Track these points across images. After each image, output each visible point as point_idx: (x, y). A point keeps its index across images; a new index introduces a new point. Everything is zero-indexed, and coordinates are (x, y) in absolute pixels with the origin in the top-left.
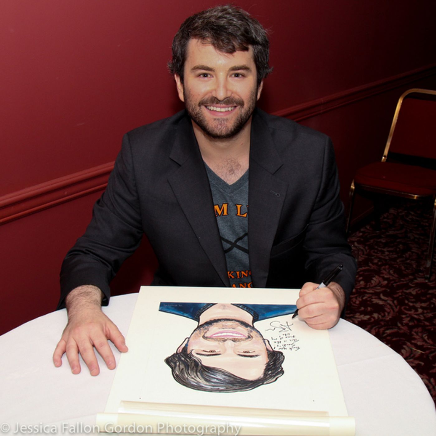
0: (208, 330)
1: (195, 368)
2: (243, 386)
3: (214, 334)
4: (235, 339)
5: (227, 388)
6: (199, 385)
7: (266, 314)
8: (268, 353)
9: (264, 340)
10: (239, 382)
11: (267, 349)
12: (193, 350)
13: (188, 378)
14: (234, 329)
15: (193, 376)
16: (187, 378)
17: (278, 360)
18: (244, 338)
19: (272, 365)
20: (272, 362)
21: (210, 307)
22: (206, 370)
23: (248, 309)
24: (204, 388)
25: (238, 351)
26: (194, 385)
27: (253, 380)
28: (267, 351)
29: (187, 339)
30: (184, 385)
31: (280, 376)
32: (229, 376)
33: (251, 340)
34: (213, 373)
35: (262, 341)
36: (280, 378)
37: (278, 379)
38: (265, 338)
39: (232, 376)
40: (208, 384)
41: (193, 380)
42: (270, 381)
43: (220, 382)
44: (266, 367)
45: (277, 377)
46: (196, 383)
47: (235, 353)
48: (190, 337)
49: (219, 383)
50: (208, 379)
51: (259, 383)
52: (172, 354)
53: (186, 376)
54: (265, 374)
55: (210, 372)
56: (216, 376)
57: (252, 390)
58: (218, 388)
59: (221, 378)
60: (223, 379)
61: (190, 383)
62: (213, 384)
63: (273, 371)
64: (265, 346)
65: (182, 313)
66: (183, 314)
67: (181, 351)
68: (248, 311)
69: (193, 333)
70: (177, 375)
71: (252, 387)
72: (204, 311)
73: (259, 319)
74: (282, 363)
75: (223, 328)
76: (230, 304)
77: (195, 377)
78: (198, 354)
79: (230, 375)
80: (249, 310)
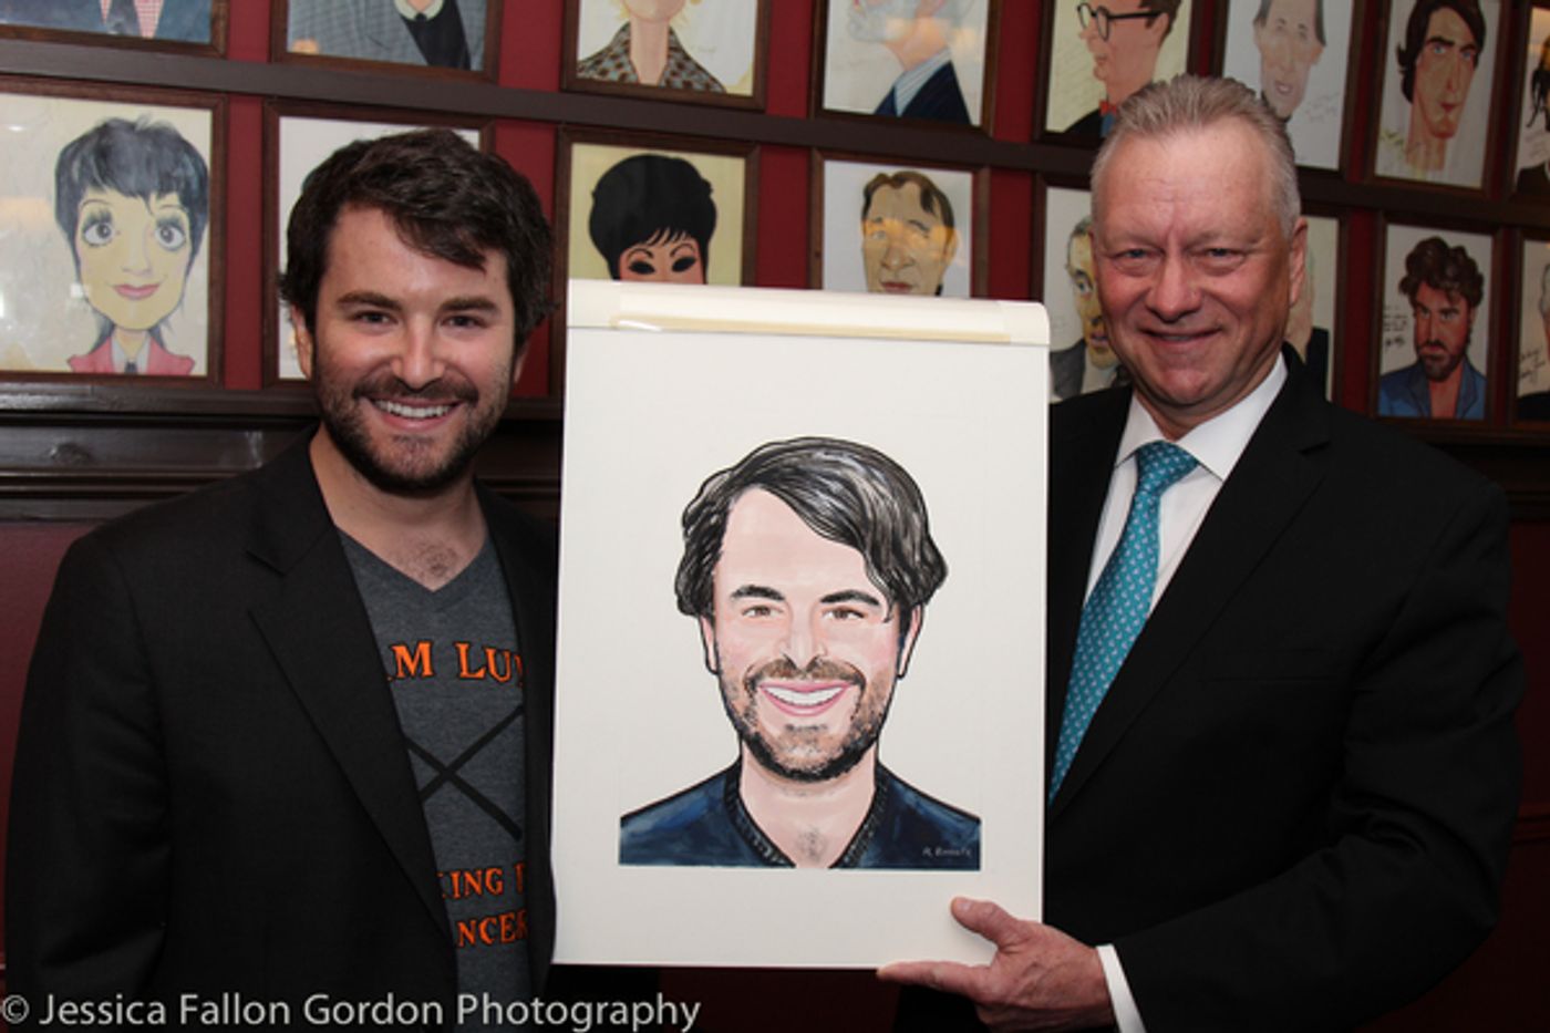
0: (852, 718)
1: (879, 537)
2: (775, 465)
3: (836, 697)
4: (789, 675)
5: (809, 455)
6: (869, 471)
7: (705, 811)
8: (713, 609)
9: (717, 673)
10: (785, 480)
11: (713, 621)
12: (887, 620)
13: (891, 498)
14: (790, 728)
15: (882, 503)
16: (893, 495)
17: (692, 572)
18: (768, 680)
19: (707, 553)
20: (707, 563)
21: (848, 848)
22: (854, 531)
23: (750, 836)
24: (857, 456)
25: (781, 616)
26: (878, 469)
27: (752, 485)
28: (714, 614)
29: (901, 672)
30: (900, 469)
31: (692, 503)
32: (803, 503)
33: (749, 669)
34: (841, 518)
35: (723, 665)
36: (693, 497)
37: (696, 492)
38: (715, 678)
39: (797, 505)
40: (850, 473)
41: (881, 489)
42: (715, 486)
43: (823, 480)
44: (719, 545)
45: (700, 501)
46: (874, 476)
47: (788, 605)
48: (895, 681)
49: (824, 477)
50: (849, 494)
51: (741, 473)
52: (932, 600)
53: (896, 505)
54: (724, 513)
55: (846, 523)
56: (831, 503)
57: (754, 448)
58: (829, 457)
59: (822, 496)
60: (818, 492)
61: (887, 479)
62: (838, 473)
63: (706, 525)
64: (718, 639)
65: (921, 812)
66: (918, 804)
67: (914, 614)
68: (753, 829)
69: (890, 700)
70: (917, 510)
71: (756, 459)
72: (865, 821)
73: (722, 783)
74: (684, 559)
75: (815, 728)
76: (798, 866)
77: (877, 502)
78: (874, 602)
79: (803, 510)
80: (748, 830)
